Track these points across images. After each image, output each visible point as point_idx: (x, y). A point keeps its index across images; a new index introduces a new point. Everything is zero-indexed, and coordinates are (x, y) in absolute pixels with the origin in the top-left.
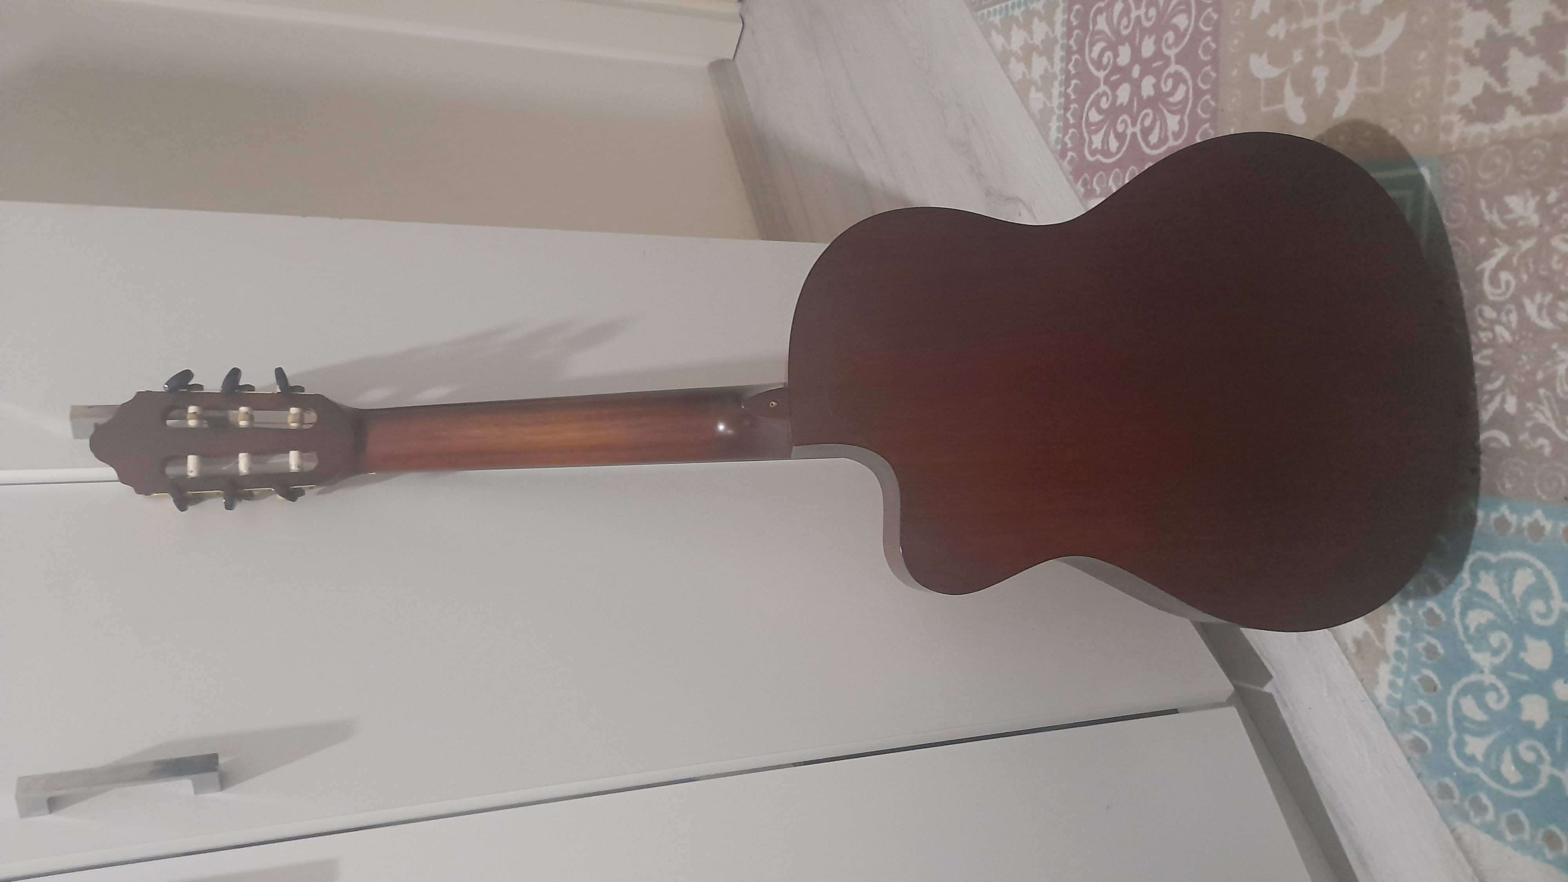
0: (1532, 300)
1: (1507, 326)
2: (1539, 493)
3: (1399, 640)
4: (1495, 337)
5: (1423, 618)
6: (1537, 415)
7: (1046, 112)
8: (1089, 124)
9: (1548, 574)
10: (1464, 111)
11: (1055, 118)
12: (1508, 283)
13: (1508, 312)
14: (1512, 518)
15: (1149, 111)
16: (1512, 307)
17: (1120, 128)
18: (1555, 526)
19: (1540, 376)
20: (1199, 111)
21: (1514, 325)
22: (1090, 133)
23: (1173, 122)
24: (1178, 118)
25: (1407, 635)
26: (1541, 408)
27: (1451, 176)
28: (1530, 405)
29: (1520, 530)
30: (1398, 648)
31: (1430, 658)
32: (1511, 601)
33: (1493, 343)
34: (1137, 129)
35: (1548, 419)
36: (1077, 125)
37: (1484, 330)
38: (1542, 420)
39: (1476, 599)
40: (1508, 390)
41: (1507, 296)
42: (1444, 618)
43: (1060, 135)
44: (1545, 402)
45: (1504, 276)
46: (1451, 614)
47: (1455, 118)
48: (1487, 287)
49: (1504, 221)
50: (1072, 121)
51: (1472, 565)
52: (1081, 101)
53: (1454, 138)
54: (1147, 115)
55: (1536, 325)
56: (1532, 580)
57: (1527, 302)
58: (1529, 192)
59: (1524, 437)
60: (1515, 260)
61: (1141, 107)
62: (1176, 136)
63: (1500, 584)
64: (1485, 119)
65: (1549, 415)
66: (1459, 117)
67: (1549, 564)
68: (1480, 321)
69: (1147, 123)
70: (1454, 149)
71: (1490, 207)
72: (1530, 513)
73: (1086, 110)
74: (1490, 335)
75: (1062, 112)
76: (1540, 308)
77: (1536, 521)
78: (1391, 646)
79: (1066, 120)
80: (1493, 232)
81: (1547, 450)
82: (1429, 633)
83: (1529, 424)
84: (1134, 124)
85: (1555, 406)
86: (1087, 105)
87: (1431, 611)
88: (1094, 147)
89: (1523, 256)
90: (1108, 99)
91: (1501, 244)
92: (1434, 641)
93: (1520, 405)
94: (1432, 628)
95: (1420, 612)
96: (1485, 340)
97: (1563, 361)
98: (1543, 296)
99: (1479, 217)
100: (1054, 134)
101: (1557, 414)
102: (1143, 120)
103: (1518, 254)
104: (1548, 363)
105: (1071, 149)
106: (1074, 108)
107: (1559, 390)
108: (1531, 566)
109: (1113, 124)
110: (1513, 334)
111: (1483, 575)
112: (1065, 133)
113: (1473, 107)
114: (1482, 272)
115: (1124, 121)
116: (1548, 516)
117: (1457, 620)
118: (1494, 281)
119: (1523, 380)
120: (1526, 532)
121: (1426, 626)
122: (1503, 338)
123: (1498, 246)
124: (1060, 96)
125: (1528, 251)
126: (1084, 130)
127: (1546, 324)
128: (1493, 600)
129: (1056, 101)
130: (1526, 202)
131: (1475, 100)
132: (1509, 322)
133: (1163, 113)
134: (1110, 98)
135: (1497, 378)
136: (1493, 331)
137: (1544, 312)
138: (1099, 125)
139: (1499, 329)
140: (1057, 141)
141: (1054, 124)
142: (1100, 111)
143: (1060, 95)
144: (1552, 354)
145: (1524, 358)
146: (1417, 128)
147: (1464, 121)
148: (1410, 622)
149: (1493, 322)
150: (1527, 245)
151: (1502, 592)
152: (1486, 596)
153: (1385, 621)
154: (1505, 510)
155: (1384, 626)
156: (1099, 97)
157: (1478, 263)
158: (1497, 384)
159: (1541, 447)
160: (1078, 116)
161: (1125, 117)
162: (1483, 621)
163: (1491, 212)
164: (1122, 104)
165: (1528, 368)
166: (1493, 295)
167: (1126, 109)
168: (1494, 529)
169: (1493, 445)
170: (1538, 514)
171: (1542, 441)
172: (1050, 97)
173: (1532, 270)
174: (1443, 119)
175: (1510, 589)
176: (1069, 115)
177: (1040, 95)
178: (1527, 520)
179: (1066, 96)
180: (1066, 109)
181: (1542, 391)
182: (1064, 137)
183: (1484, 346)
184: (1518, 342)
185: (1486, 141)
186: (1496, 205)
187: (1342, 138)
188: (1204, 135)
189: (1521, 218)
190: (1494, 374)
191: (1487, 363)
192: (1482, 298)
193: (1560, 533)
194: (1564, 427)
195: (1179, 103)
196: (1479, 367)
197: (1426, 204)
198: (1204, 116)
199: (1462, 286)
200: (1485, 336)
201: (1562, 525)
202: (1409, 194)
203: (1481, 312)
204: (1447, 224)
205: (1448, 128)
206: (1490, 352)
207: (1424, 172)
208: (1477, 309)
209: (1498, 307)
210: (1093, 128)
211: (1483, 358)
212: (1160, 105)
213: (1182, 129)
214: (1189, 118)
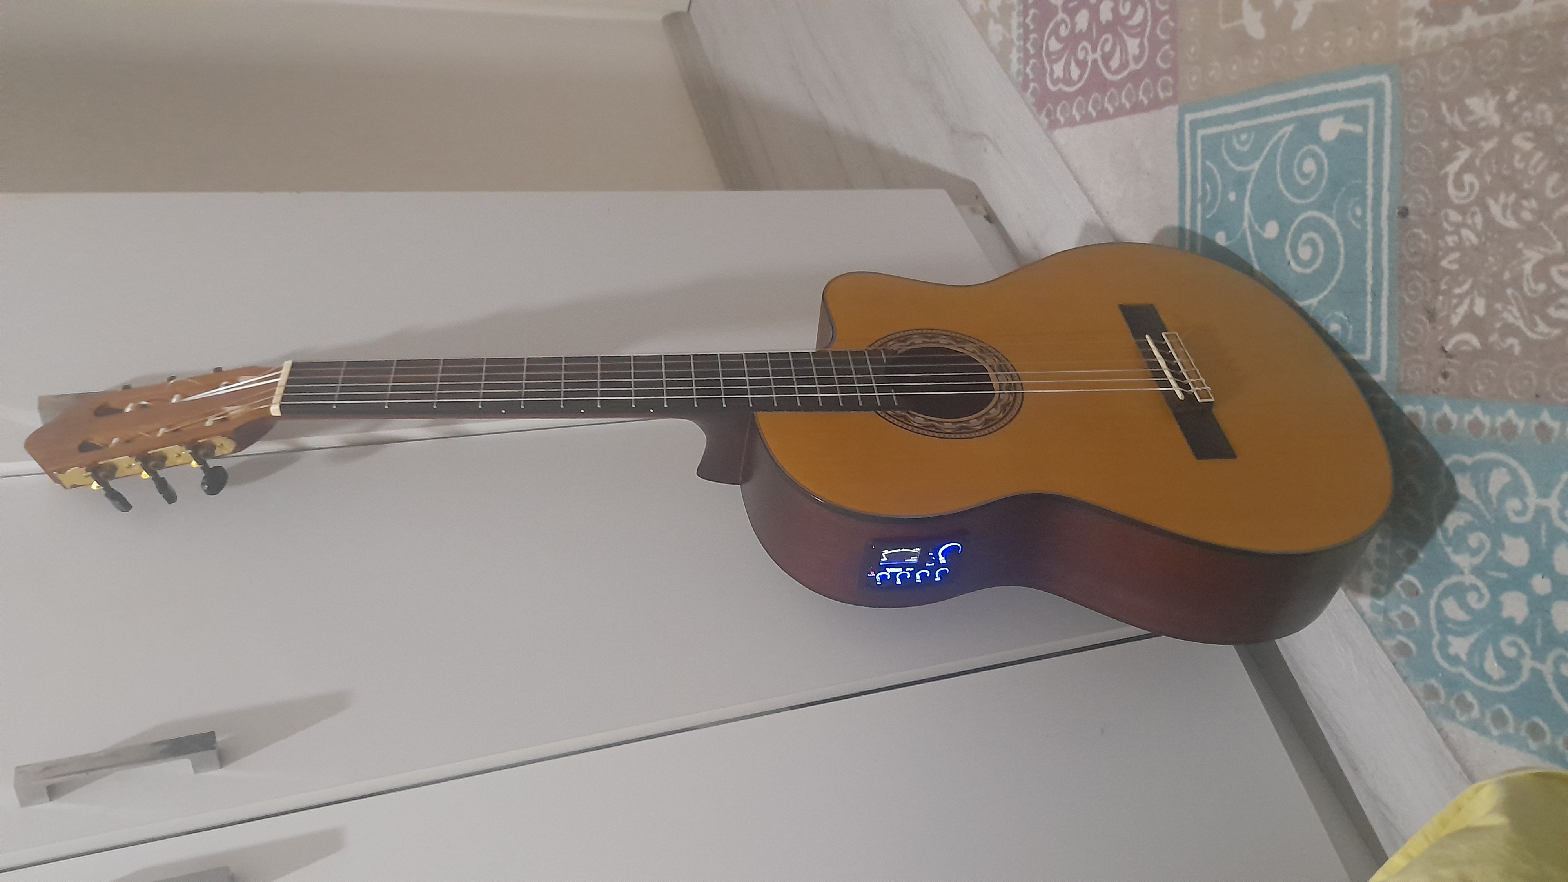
0: (1496, 200)
1: (1473, 229)
2: (1510, 392)
3: (1381, 547)
4: (1461, 241)
5: (1403, 523)
6: (1506, 315)
7: (1007, 44)
8: (1049, 54)
9: (1522, 471)
10: (1422, 15)
11: (1014, 50)
12: (1472, 186)
13: (1474, 214)
14: (1486, 420)
15: (1108, 36)
16: (1477, 209)
17: (1081, 55)
18: (1527, 424)
19: (1507, 276)
20: (1158, 32)
21: (1479, 227)
22: (1052, 62)
23: (1133, 45)
24: (1137, 41)
25: (1389, 542)
26: (1510, 307)
27: (1412, 81)
28: (1498, 306)
29: (1493, 430)
30: (1380, 555)
31: (1410, 563)
32: (1487, 501)
33: (1460, 246)
34: (1098, 55)
35: (1515, 318)
36: (1038, 55)
37: (1451, 233)
38: (1511, 320)
39: (1453, 502)
40: (1476, 293)
41: (1472, 199)
42: (1424, 522)
43: (1021, 67)
44: (1513, 301)
45: (1468, 178)
46: (1430, 518)
47: (1413, 22)
48: (1451, 190)
49: (1464, 123)
50: (1032, 51)
51: (1449, 469)
52: (1040, 28)
53: (1412, 42)
54: (1107, 40)
55: (1501, 225)
56: (1507, 479)
57: (1491, 202)
58: (1488, 92)
59: (1494, 338)
60: (1477, 162)
61: (1100, 33)
62: (1137, 59)
63: (1476, 486)
64: (1443, 21)
65: (1518, 315)
66: (1416, 21)
67: (1523, 463)
68: (1446, 225)
69: (1108, 48)
70: (1413, 54)
71: (1450, 110)
72: (1502, 413)
73: (1045, 39)
74: (1456, 238)
75: (1022, 43)
76: (1505, 208)
77: (1509, 421)
78: (1374, 554)
79: (1026, 51)
80: (1455, 134)
81: (1517, 350)
82: (1410, 538)
83: (1498, 325)
84: (1094, 50)
85: (1523, 304)
86: (1047, 32)
87: (1410, 517)
88: (1055, 77)
89: (1485, 157)
90: (1067, 27)
91: (1463, 146)
92: (1414, 545)
93: (1488, 307)
94: (1412, 533)
95: (1401, 518)
96: (1451, 244)
97: (1529, 260)
98: (1507, 196)
99: (1440, 121)
100: (1015, 66)
101: (1526, 313)
102: (1103, 45)
103: (1480, 155)
104: (1515, 263)
105: (1033, 80)
106: (1034, 39)
107: (1526, 289)
108: (1505, 465)
109: (1074, 52)
110: (1478, 235)
111: (1459, 477)
112: (1026, 64)
113: (1430, 10)
114: (1446, 176)
115: (1084, 48)
116: (1520, 414)
117: (1436, 523)
118: (1459, 185)
119: (1490, 281)
120: (1499, 434)
121: (1407, 532)
122: (1470, 241)
123: (1461, 149)
124: (1018, 28)
125: (1490, 152)
126: (1045, 60)
127: (1512, 224)
128: (1471, 503)
129: (1016, 32)
130: (1486, 101)
131: (1432, 3)
132: (1475, 224)
133: (1123, 37)
134: (1069, 26)
135: (1465, 282)
136: (1458, 234)
137: (1509, 212)
138: (1059, 54)
139: (1465, 232)
140: (1018, 72)
141: (1015, 56)
142: (1059, 39)
143: (1020, 25)
144: (1518, 253)
145: (1491, 259)
146: (1376, 35)
147: (1421, 25)
148: (1391, 529)
149: (1458, 226)
150: (1488, 146)
151: (1478, 492)
152: (1463, 498)
154: (1478, 411)
156: (1058, 25)
157: (1441, 167)
158: (1466, 287)
159: (1511, 346)
160: (1038, 47)
161: (1086, 44)
162: (1462, 523)
163: (1452, 114)
164: (1081, 31)
165: (1495, 269)
166: (1457, 197)
167: (1086, 35)
168: (1468, 431)
169: (1465, 348)
170: (1511, 413)
171: (1511, 341)
172: (1008, 28)
173: (1494, 170)
174: (1401, 24)
175: (1486, 489)
176: (1029, 46)
177: (999, 27)
178: (1500, 420)
179: (1025, 26)
180: (1026, 39)
181: (1509, 291)
182: (1025, 68)
183: (1449, 250)
184: (1484, 244)
185: (1444, 44)
186: (1456, 108)
187: (1302, 50)
188: (1165, 57)
189: (1483, 119)
190: (1461, 278)
191: (1455, 267)
192: (1447, 202)
193: (1533, 429)
194: (1532, 325)
195: (1138, 25)
196: (1447, 272)
197: (1388, 111)
198: (1163, 37)
199: (1427, 191)
200: (1451, 240)
201: (1535, 422)
202: (1370, 102)
203: (1446, 215)
204: (1410, 130)
205: (1407, 33)
206: (1455, 255)
207: (1385, 79)
208: (1443, 213)
209: (1462, 210)
210: (1053, 57)
211: (1450, 262)
212: (1119, 29)
213: (1142, 52)
214: (1149, 40)
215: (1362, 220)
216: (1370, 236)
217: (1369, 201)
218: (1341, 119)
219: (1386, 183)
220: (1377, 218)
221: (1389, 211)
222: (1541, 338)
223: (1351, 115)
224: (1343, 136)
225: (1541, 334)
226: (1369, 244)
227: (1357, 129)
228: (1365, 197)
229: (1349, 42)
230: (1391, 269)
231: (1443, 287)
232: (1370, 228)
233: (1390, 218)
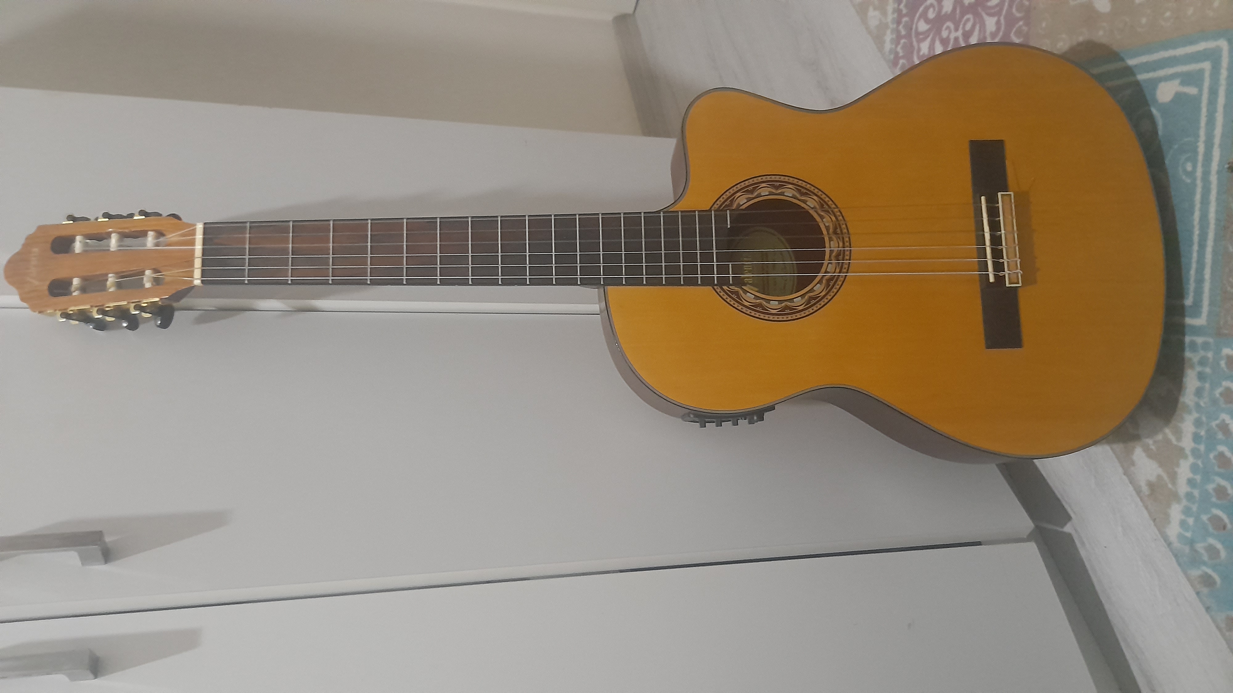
3: (1190, 482)
5: (1214, 461)
7: (882, 27)
8: (918, 34)
11: (889, 32)
15: (969, 16)
17: (945, 34)
20: (1014, 10)
22: (919, 41)
23: (991, 23)
24: (995, 19)
25: (1198, 478)
30: (1189, 489)
31: (1219, 498)
34: (959, 33)
36: (908, 36)
43: (893, 46)
50: (903, 32)
52: (912, 13)
54: (968, 20)
61: (963, 15)
62: (993, 35)
69: (968, 27)
73: (915, 21)
75: (895, 26)
78: (1183, 488)
79: (898, 32)
82: (1220, 475)
84: (956, 30)
86: (918, 15)
87: (1221, 455)
88: (921, 53)
90: (934, 10)
92: (1223, 483)
94: (1222, 471)
95: (1212, 456)
100: (888, 46)
102: (965, 24)
105: (903, 57)
106: (906, 22)
109: (939, 31)
112: (898, 43)
115: (948, 28)
121: (1216, 469)
124: (893, 13)
126: (914, 40)
129: (891, 17)
133: (982, 17)
134: (937, 9)
138: (926, 34)
140: (891, 51)
141: (889, 37)
142: (927, 21)
143: (895, 10)
148: (1201, 466)
153: (1178, 465)
155: (1176, 468)
156: (927, 9)
160: (909, 28)
161: (949, 24)
164: (946, 12)
167: (950, 17)
172: (884, 13)
176: (901, 27)
177: (877, 13)
179: (898, 11)
180: (899, 22)
182: (896, 46)
187: (1144, 20)
188: (1019, 33)
195: (997, 5)
197: (1224, 73)
198: (1018, 15)
202: (1206, 66)
207: (1223, 44)
210: (921, 37)
212: (980, 9)
213: (998, 29)
214: (1005, 18)
215: (1192, 174)
216: (1199, 190)
217: (1200, 158)
218: (1177, 82)
219: (1217, 140)
220: (1206, 174)
221: (1219, 165)
223: (1188, 79)
224: (1179, 97)
226: (1198, 197)
227: (1192, 90)
228: (1195, 152)
229: (1190, 11)
230: (1218, 220)
232: (1199, 183)
233: (1219, 172)
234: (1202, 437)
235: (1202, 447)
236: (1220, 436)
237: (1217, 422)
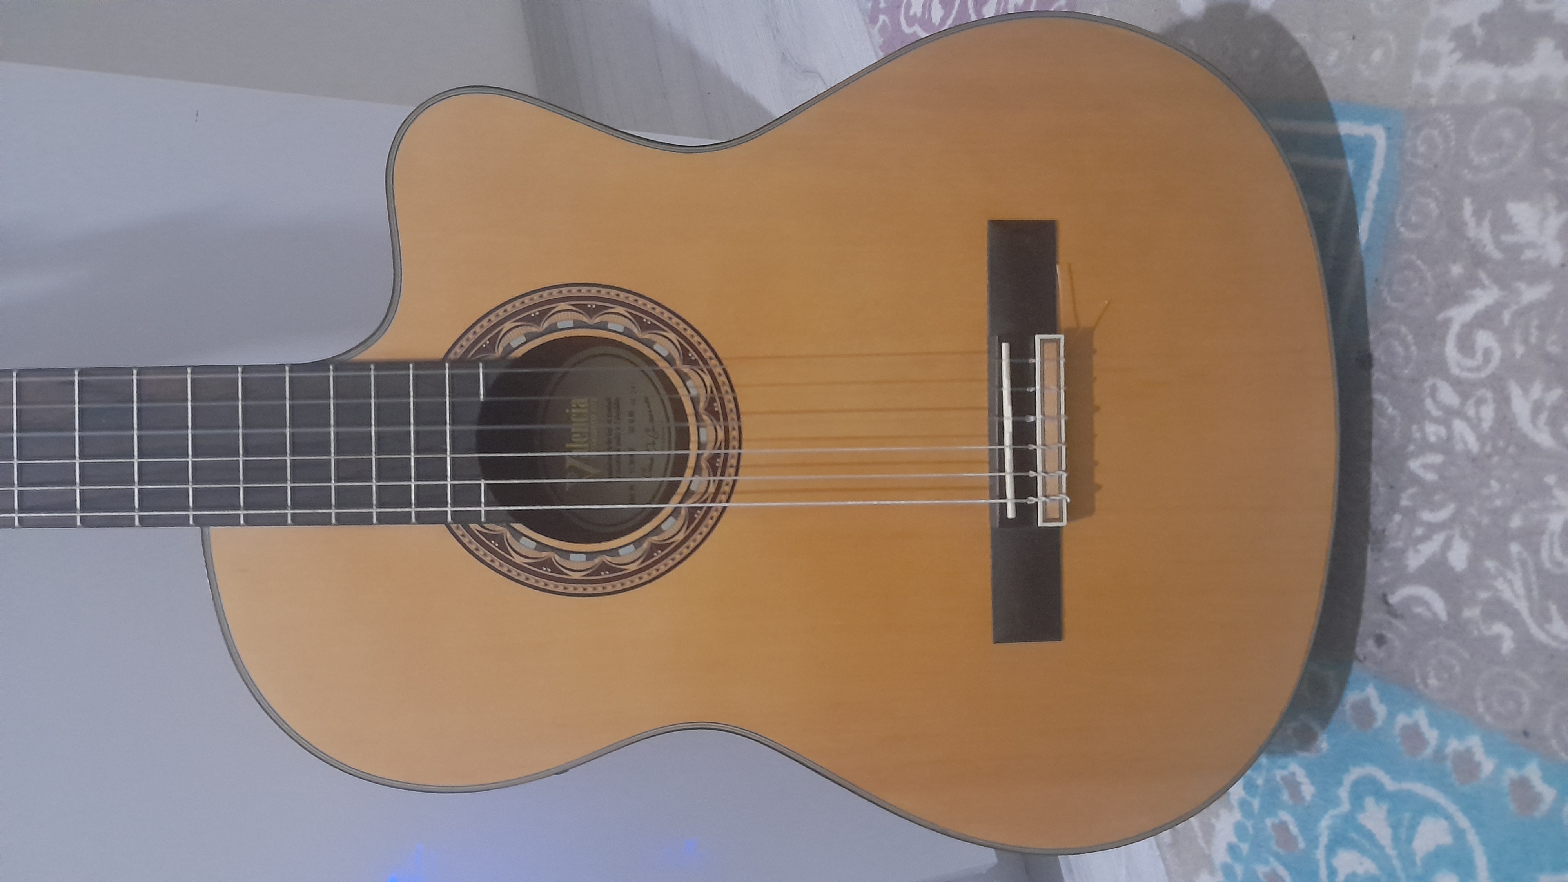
0: (1526, 391)
1: (1475, 424)
2: (1481, 709)
3: (1232, 849)
4: (1450, 438)
6: (1500, 584)
9: (1473, 838)
10: (1461, 36)
12: (1487, 353)
13: (1480, 402)
14: (1432, 735)
16: (1489, 395)
18: (1498, 771)
19: (1516, 522)
21: (1486, 425)
25: (1245, 847)
26: (1510, 575)
27: (1422, 149)
28: (1490, 564)
29: (1439, 755)
30: (1229, 860)
32: (1407, 857)
33: (1446, 446)
35: (1517, 596)
37: (1436, 421)
38: (1507, 595)
39: (1353, 835)
40: (1457, 531)
41: (1483, 375)
42: (1302, 844)
44: (1517, 565)
45: (1484, 339)
46: (1312, 841)
47: (1444, 45)
48: (1451, 350)
49: (1498, 243)
51: (1356, 784)
53: (1436, 82)
55: (1525, 436)
56: (1447, 839)
57: (1515, 391)
58: (1551, 202)
59: (1471, 613)
60: (1507, 317)
63: (1395, 827)
64: (1497, 57)
65: (1521, 591)
66: (1452, 45)
67: (1479, 825)
68: (1429, 404)
70: (1434, 101)
71: (1479, 214)
72: (1461, 735)
74: (1443, 431)
76: (1537, 409)
77: (1469, 751)
78: (1220, 856)
80: (1478, 259)
81: (1507, 646)
82: (1278, 857)
83: (1484, 595)
85: (1533, 578)
87: (1282, 827)
89: (1524, 312)
91: (1487, 282)
93: (1474, 561)
94: (1281, 851)
96: (1433, 439)
97: (1560, 508)
98: (1547, 388)
99: (1456, 227)
101: (1535, 593)
103: (1514, 307)
104: (1534, 505)
107: (1545, 554)
108: (1448, 817)
110: (1482, 439)
111: (1369, 802)
113: (1478, 31)
114: (1447, 322)
116: (1489, 750)
117: (1320, 854)
118: (1466, 345)
119: (1486, 521)
120: (1449, 765)
122: (1465, 443)
123: (1483, 287)
125: (1531, 307)
127: (1544, 438)
128: (1381, 848)
130: (1545, 216)
131: (1486, 20)
132: (1480, 420)
135: (1441, 505)
136: (1449, 427)
137: (1543, 417)
139: (1459, 426)
144: (1546, 491)
145: (1495, 485)
146: (1377, 55)
147: (1457, 55)
148: (1251, 831)
149: (1450, 413)
150: (1532, 294)
151: (1396, 839)
152: (1369, 836)
154: (1420, 716)
155: (1214, 821)
157: (1443, 305)
158: (1443, 515)
159: (1498, 638)
162: (1360, 870)
163: (1479, 223)
165: (1498, 503)
166: (1459, 365)
168: (1398, 740)
169: (1419, 610)
170: (1474, 742)
171: (1499, 628)
173: (1533, 340)
174: (1424, 45)
175: (1410, 840)
178: (1454, 745)
181: (1515, 548)
183: (1426, 447)
184: (1489, 456)
185: (1492, 97)
186: (1489, 214)
189: (1530, 245)
190: (1437, 498)
191: (1430, 477)
192: (1440, 368)
193: (1505, 783)
194: (1544, 618)
196: (1415, 480)
199: (1410, 338)
200: (1433, 431)
201: (1511, 773)
203: (1434, 390)
204: (1402, 229)
205: (1430, 64)
206: (1437, 459)
208: (1428, 384)
209: (1464, 389)
211: (1425, 466)
222: (1554, 644)
225: (1555, 638)
231: (1405, 502)
234: (1257, 787)
235: (1256, 803)
236: (1285, 796)
237: (1285, 773)
